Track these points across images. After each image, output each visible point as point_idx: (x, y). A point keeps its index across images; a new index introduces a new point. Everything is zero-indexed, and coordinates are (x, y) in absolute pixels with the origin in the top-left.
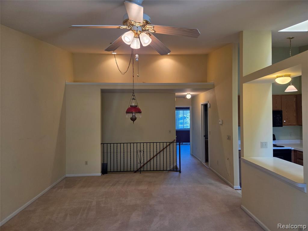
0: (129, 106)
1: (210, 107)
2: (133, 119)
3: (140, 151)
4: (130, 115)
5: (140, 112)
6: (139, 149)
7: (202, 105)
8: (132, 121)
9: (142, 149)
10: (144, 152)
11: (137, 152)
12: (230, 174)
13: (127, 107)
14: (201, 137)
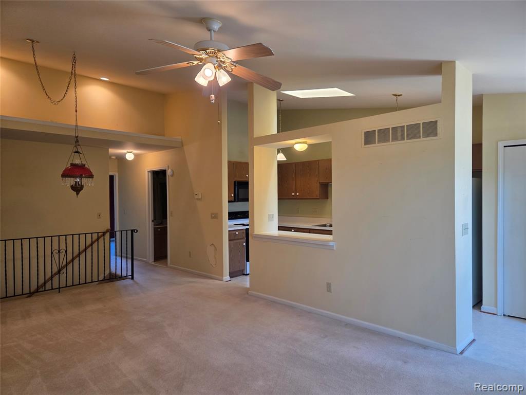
0: (69, 165)
1: (172, 175)
2: (77, 189)
3: (59, 251)
4: (71, 181)
5: (91, 176)
6: (55, 247)
7: (149, 171)
8: (74, 191)
9: (63, 246)
10: (66, 251)
11: (52, 253)
12: (215, 264)
13: (64, 165)
14: (147, 223)
